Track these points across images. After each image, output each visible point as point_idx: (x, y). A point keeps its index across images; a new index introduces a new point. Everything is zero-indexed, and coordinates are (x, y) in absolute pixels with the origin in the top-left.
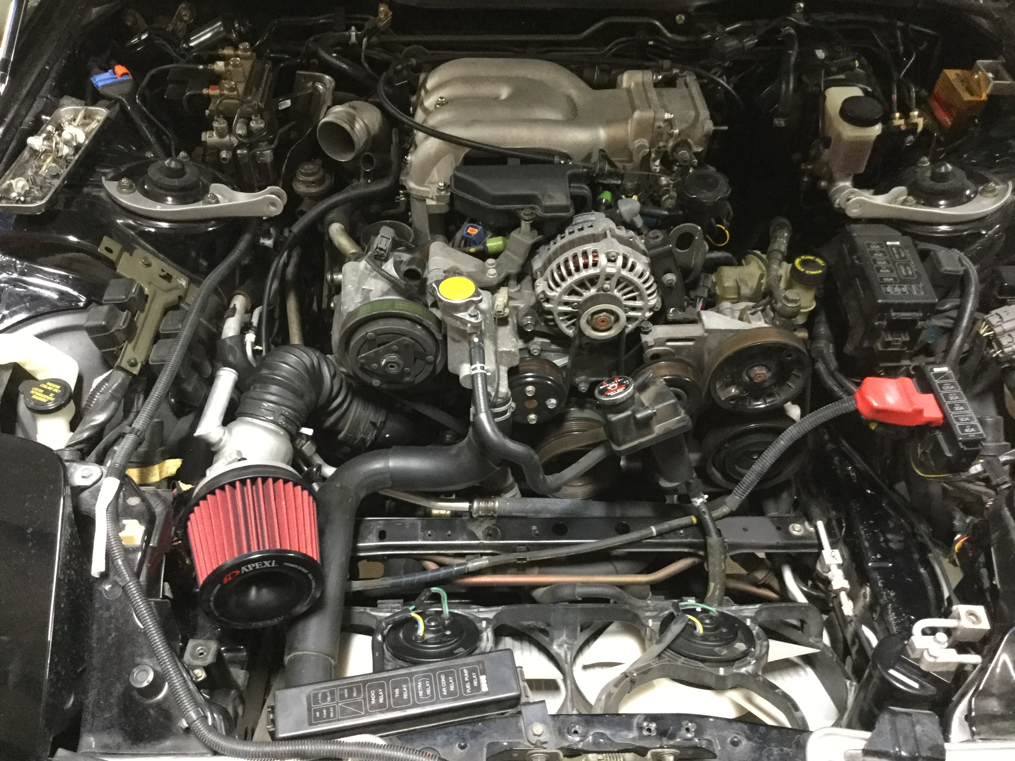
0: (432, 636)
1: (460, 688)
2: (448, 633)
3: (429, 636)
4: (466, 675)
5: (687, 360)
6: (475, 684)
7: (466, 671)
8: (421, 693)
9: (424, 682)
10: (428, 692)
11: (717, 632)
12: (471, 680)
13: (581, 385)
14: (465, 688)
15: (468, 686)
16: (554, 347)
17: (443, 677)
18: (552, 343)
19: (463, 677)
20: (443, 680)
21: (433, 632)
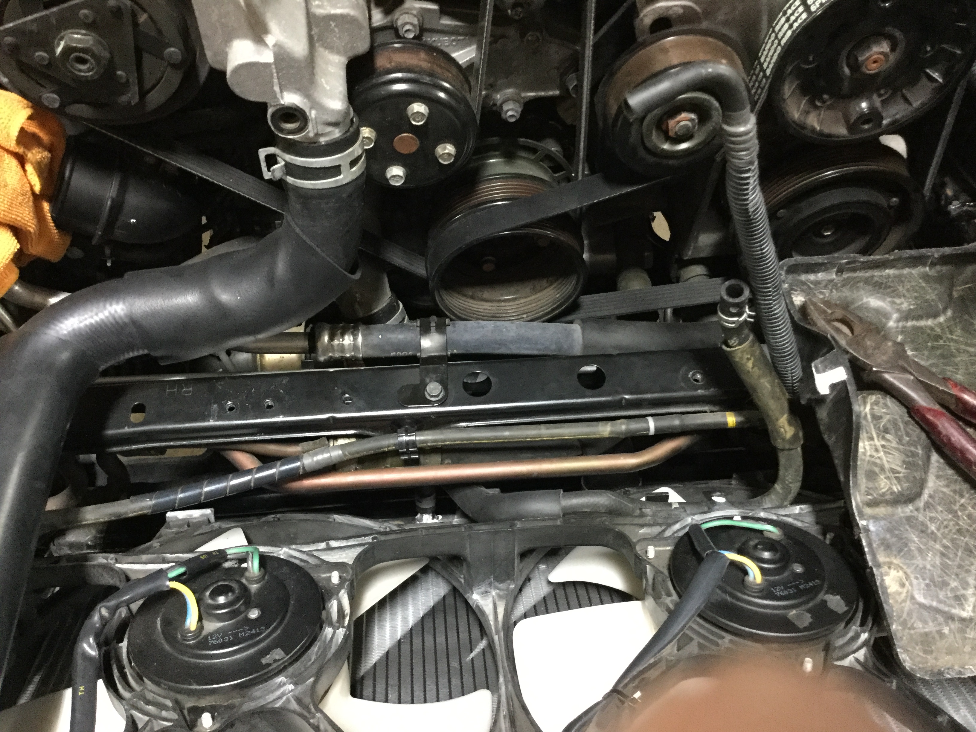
0: (219, 625)
2: (254, 614)
3: (211, 626)
5: (725, 31)
11: (786, 574)
13: (505, 108)
16: (447, 21)
18: (443, 12)
21: (220, 618)
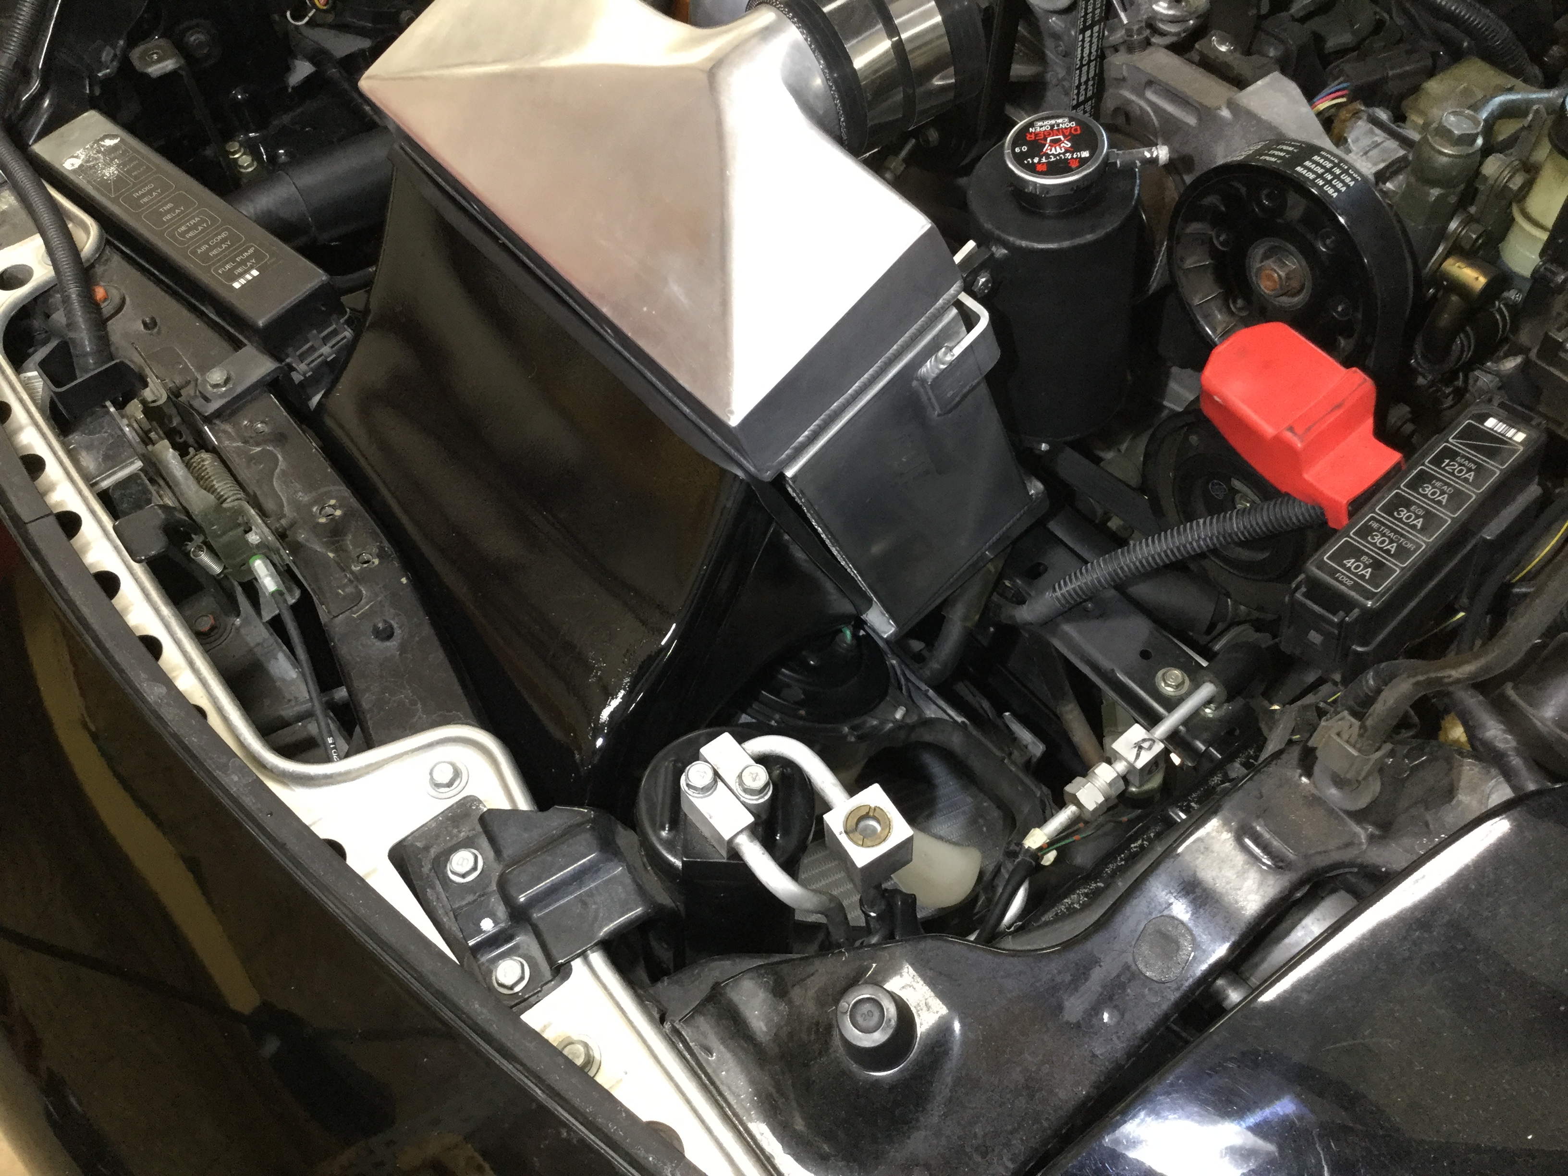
1: (219, 261)
4: (245, 254)
6: (240, 270)
7: (251, 251)
8: (183, 228)
9: (203, 221)
10: (191, 234)
12: (243, 262)
14: (223, 266)
15: (228, 267)
17: (223, 235)
19: (241, 253)
20: (219, 238)
